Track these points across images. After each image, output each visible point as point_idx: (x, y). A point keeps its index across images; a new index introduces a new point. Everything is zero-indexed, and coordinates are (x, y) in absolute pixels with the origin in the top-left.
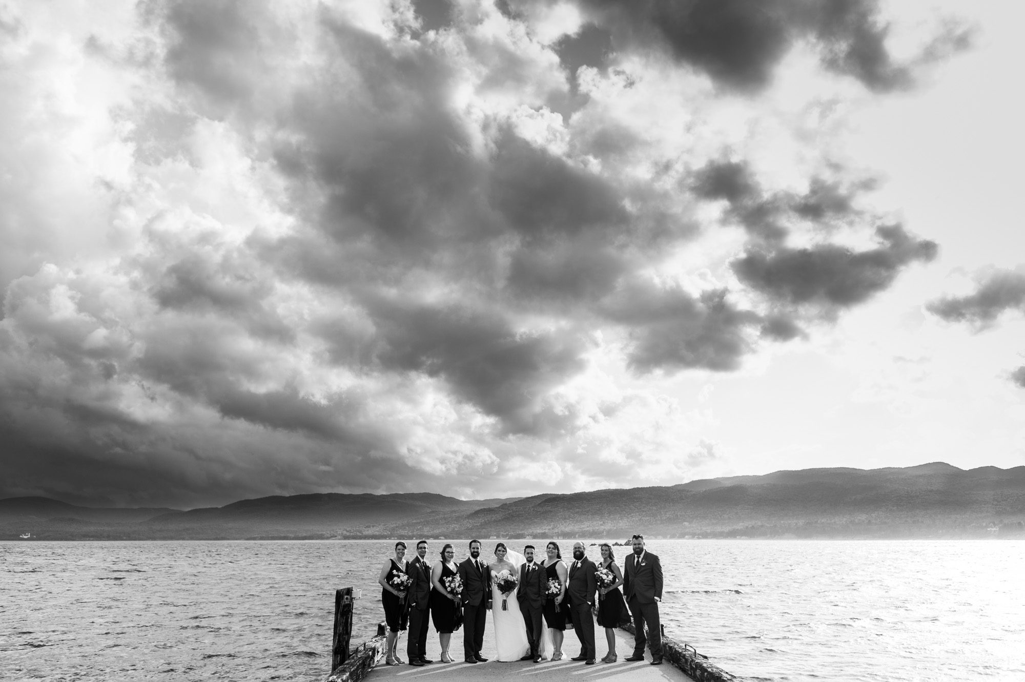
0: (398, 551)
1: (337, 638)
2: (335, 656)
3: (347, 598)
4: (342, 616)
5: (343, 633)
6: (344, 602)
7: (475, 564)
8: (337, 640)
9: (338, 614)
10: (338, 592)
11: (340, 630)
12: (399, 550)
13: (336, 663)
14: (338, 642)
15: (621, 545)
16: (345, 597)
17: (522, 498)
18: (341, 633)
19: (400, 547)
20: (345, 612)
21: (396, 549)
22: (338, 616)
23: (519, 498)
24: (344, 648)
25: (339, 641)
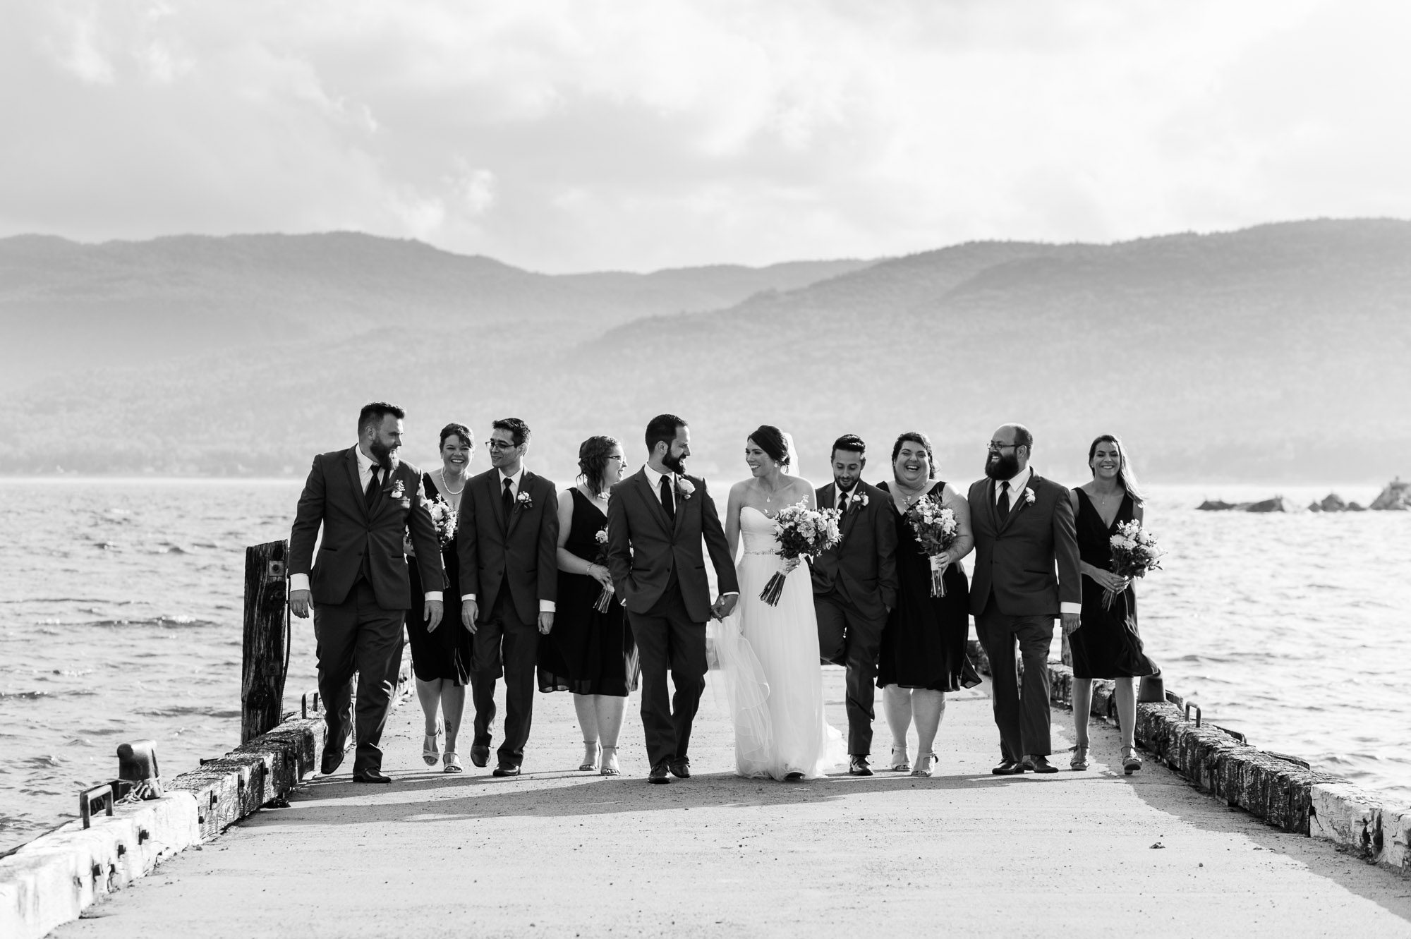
0: (449, 452)
1: (254, 667)
2: (249, 713)
3: (276, 568)
4: (265, 611)
5: (269, 657)
6: (270, 577)
7: (658, 493)
8: (252, 674)
9: (253, 608)
10: (251, 552)
11: (260, 649)
12: (452, 448)
13: (253, 731)
14: (255, 678)
15: (1354, 507)
16: (272, 564)
17: (856, 262)
18: (263, 656)
19: (453, 440)
20: (272, 602)
21: (442, 446)
22: (253, 612)
23: (839, 262)
24: (271, 694)
25: (258, 676)
